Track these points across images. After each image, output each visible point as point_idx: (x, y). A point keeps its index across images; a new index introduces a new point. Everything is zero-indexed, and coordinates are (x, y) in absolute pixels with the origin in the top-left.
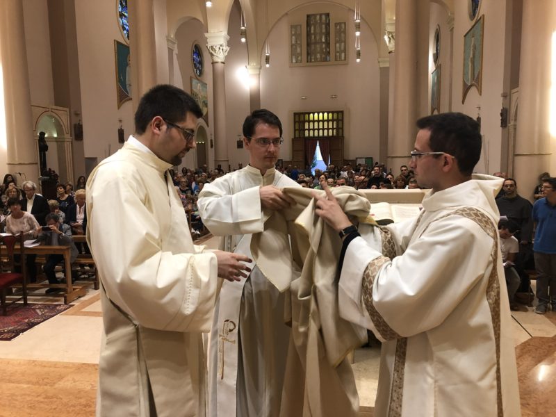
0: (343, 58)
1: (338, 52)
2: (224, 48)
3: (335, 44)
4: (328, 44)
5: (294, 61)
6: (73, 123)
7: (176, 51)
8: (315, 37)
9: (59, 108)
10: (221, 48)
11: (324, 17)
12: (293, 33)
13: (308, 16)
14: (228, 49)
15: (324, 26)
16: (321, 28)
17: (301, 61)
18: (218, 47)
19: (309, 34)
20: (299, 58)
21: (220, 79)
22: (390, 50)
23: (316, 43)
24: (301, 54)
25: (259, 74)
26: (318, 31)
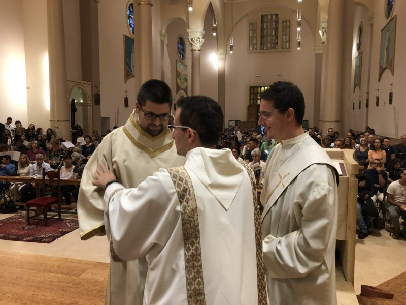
0: (287, 47)
1: (284, 42)
2: (201, 40)
3: (282, 37)
4: (276, 36)
5: (251, 49)
6: (94, 93)
7: (166, 42)
8: (267, 32)
9: (85, 82)
10: (198, 40)
11: (274, 17)
12: (251, 28)
13: (262, 16)
14: (203, 40)
15: (274, 23)
16: (272, 25)
17: (256, 49)
18: (196, 39)
19: (262, 29)
20: (255, 47)
21: (197, 62)
22: (324, 41)
23: (267, 35)
24: (256, 44)
25: (225, 58)
26: (269, 27)
